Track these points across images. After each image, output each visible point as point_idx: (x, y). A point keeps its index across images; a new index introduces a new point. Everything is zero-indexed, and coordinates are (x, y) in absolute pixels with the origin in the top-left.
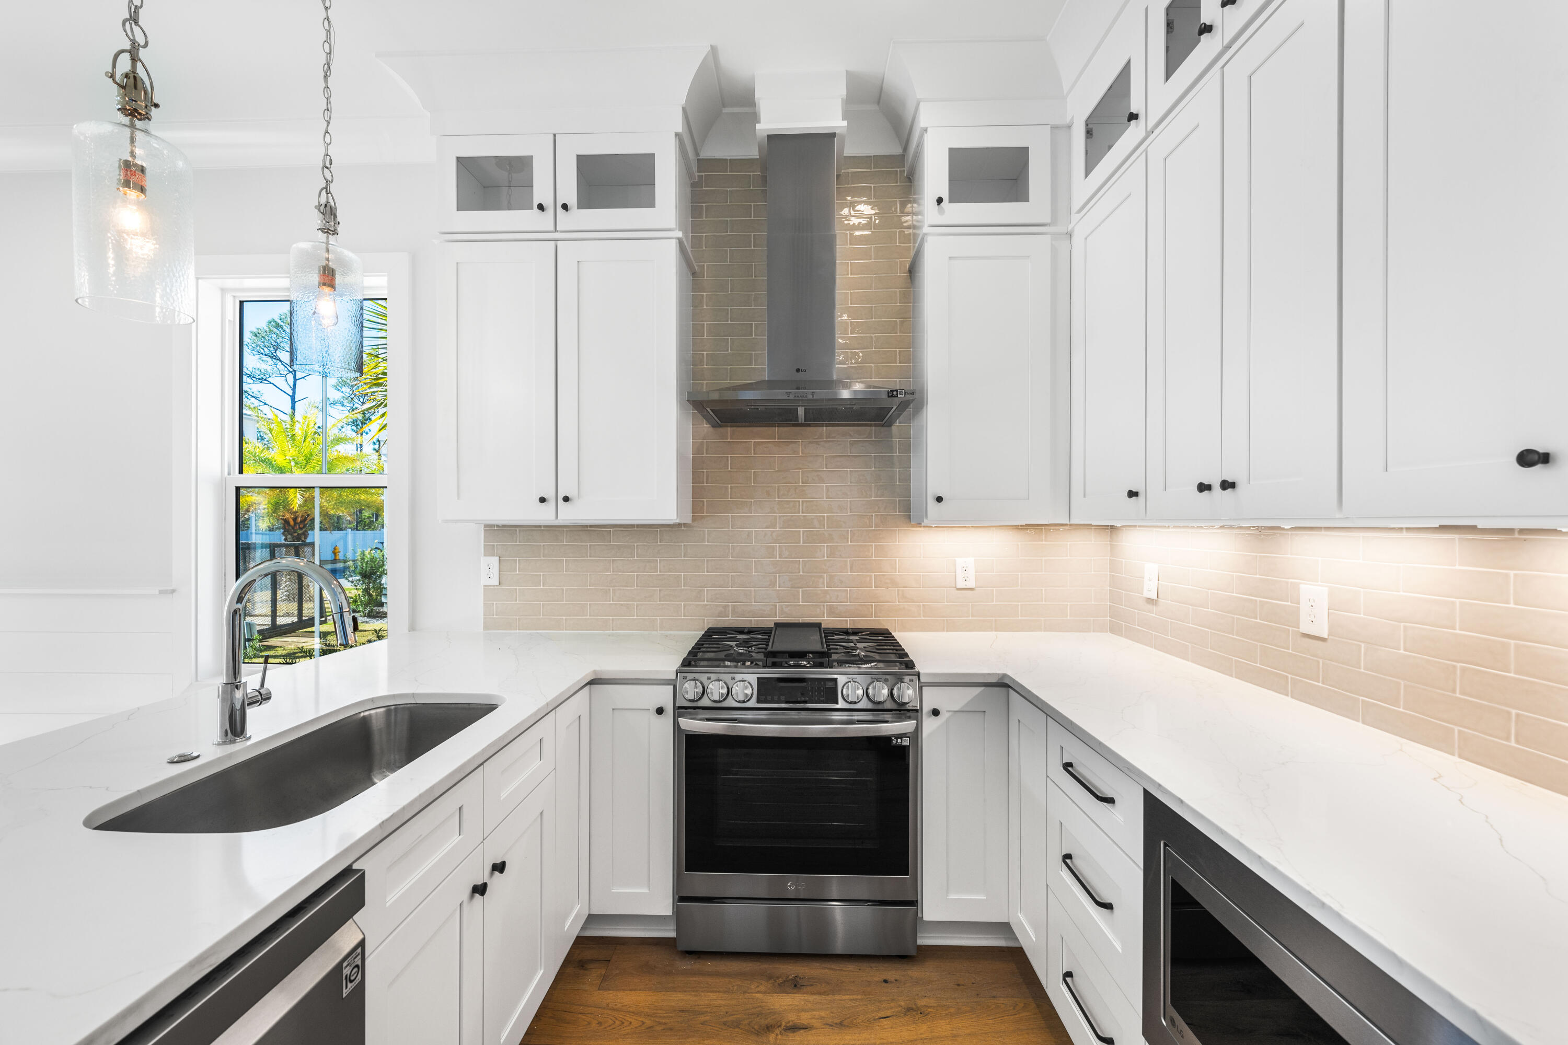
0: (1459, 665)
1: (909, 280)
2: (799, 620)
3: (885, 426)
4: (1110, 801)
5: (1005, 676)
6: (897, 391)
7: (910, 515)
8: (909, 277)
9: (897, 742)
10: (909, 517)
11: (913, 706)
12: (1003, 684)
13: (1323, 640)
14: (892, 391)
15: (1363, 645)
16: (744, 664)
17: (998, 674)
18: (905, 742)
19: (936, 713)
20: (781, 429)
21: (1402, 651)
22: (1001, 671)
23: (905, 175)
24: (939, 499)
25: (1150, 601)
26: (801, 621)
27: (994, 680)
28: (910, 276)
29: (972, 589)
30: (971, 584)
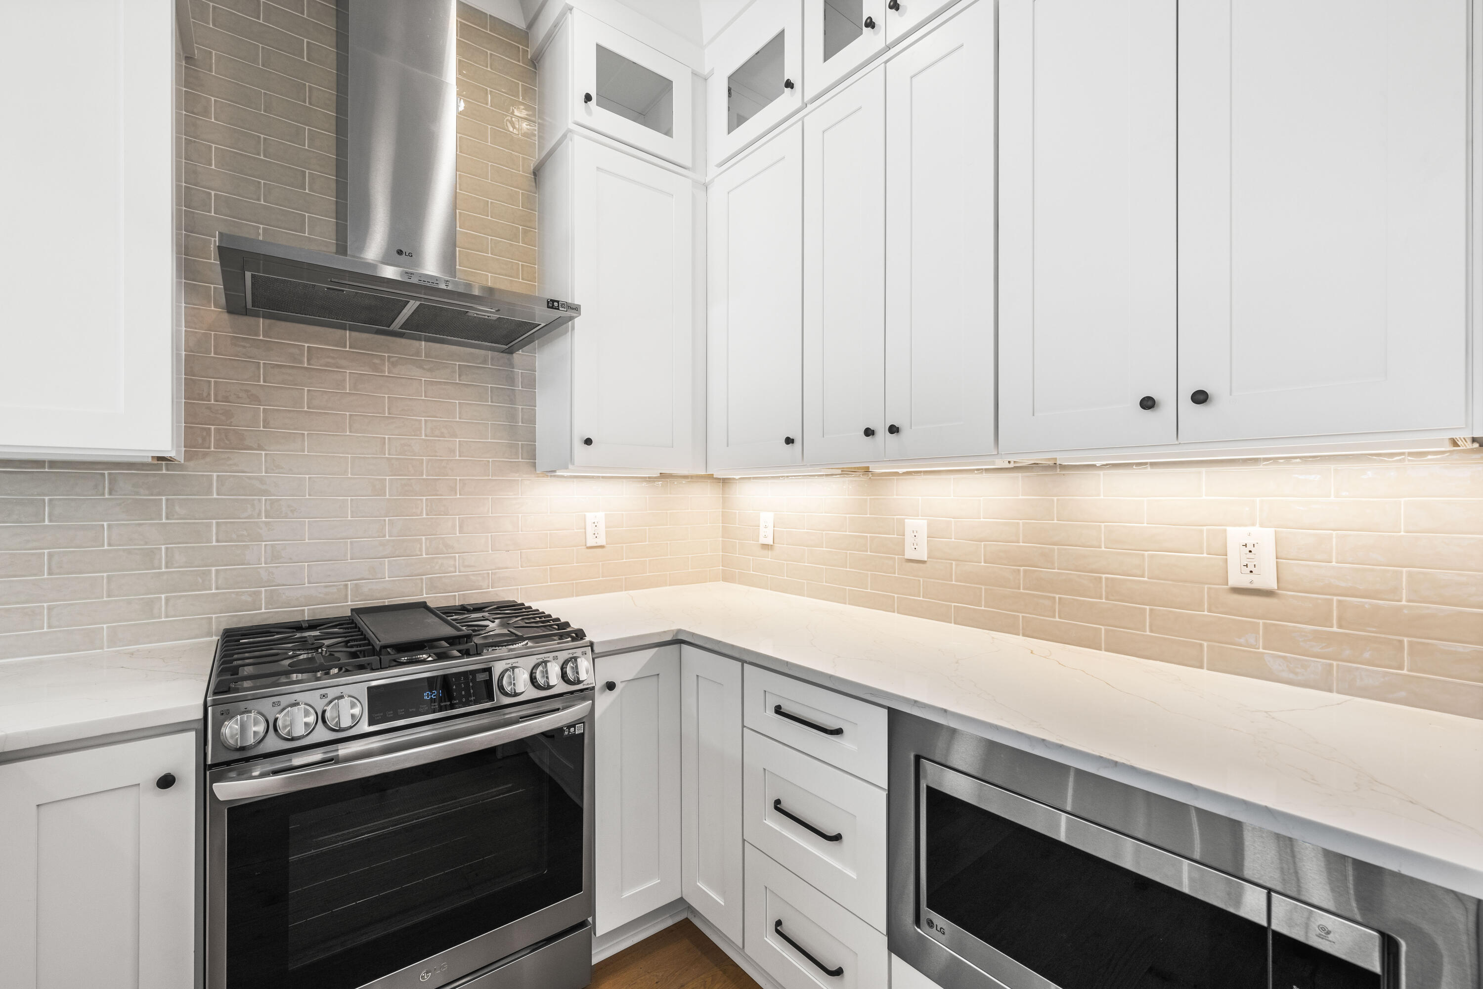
0: (1022, 568)
1: (534, 184)
2: (384, 602)
3: (506, 353)
4: (838, 732)
5: (679, 631)
6: (558, 302)
7: (535, 463)
8: (533, 180)
9: (569, 732)
10: (534, 465)
11: (588, 684)
12: (678, 641)
13: (923, 562)
14: (553, 301)
15: (954, 563)
16: (327, 674)
17: (672, 630)
18: (579, 730)
19: (611, 686)
20: (354, 334)
21: (983, 564)
22: (675, 627)
23: (529, 58)
24: (588, 442)
25: (765, 546)
26: (387, 602)
27: (668, 638)
28: (535, 179)
29: (602, 547)
30: (601, 541)
